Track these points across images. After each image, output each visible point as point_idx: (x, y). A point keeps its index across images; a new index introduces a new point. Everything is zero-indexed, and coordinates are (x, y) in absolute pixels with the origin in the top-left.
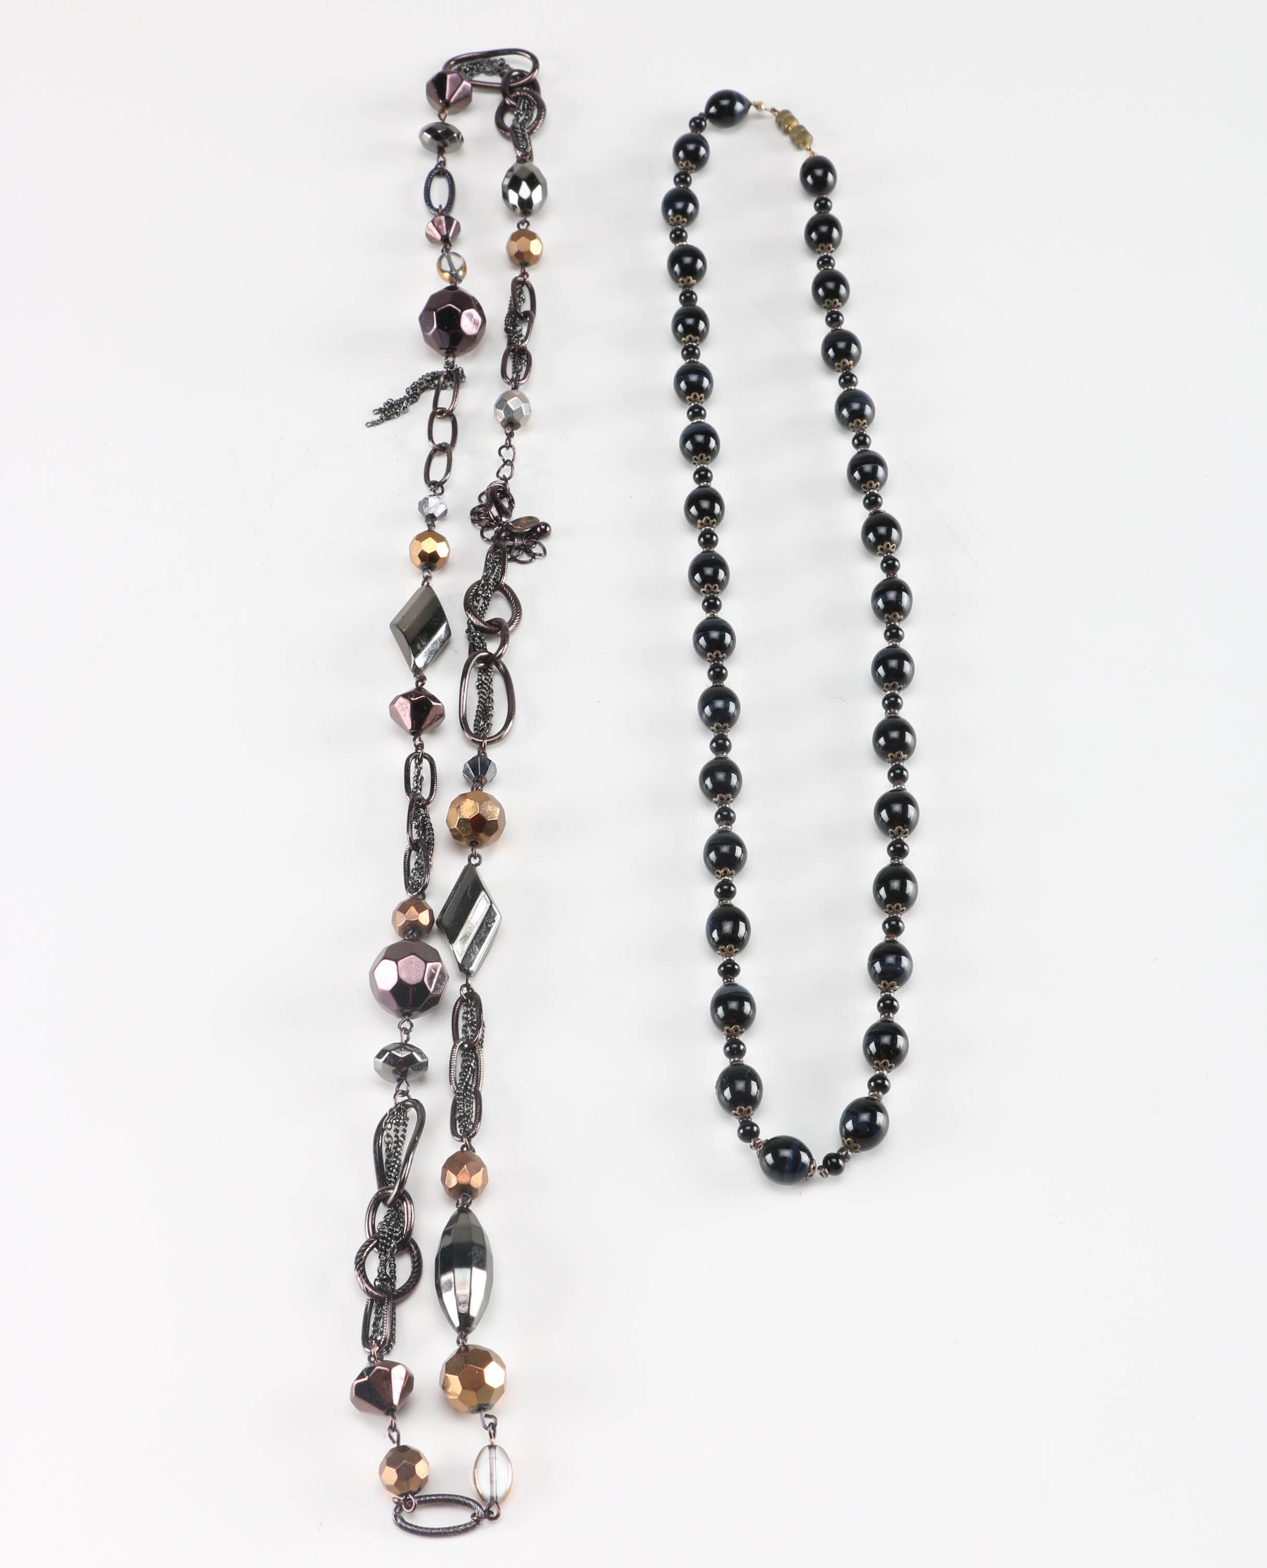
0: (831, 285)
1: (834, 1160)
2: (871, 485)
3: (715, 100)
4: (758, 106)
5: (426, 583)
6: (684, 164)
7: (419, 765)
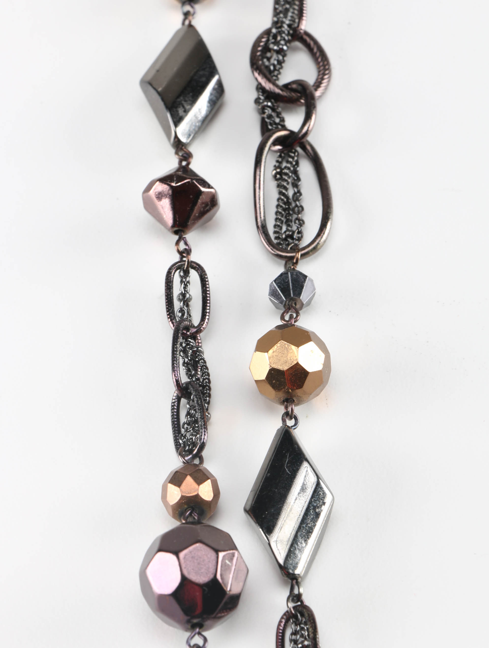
5: (187, 22)
7: (186, 278)
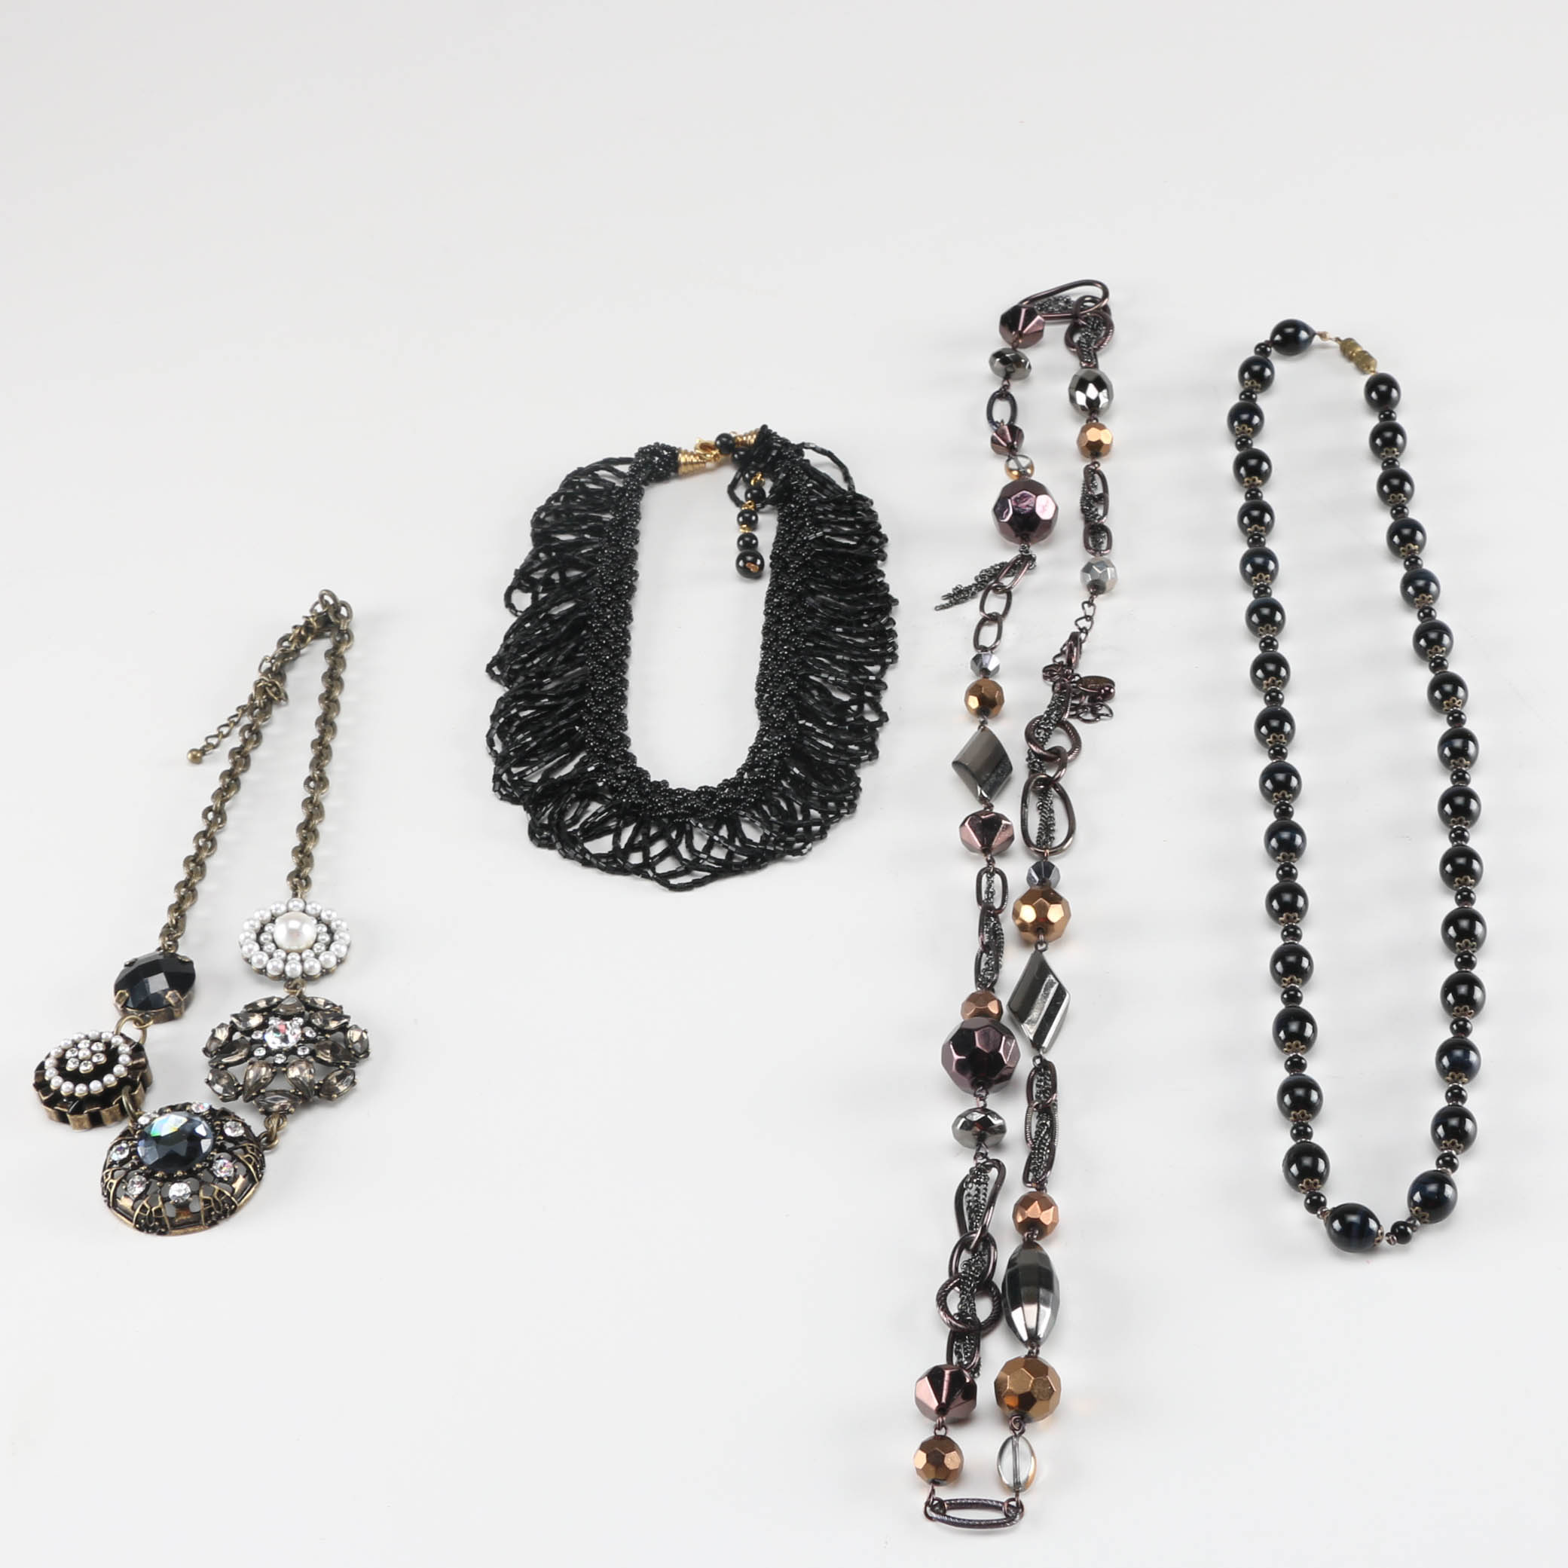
0: (1396, 482)
1: (1402, 1227)
2: (1436, 649)
3: (1280, 329)
4: (1323, 336)
5: (982, 727)
6: (1249, 383)
7: (991, 879)
